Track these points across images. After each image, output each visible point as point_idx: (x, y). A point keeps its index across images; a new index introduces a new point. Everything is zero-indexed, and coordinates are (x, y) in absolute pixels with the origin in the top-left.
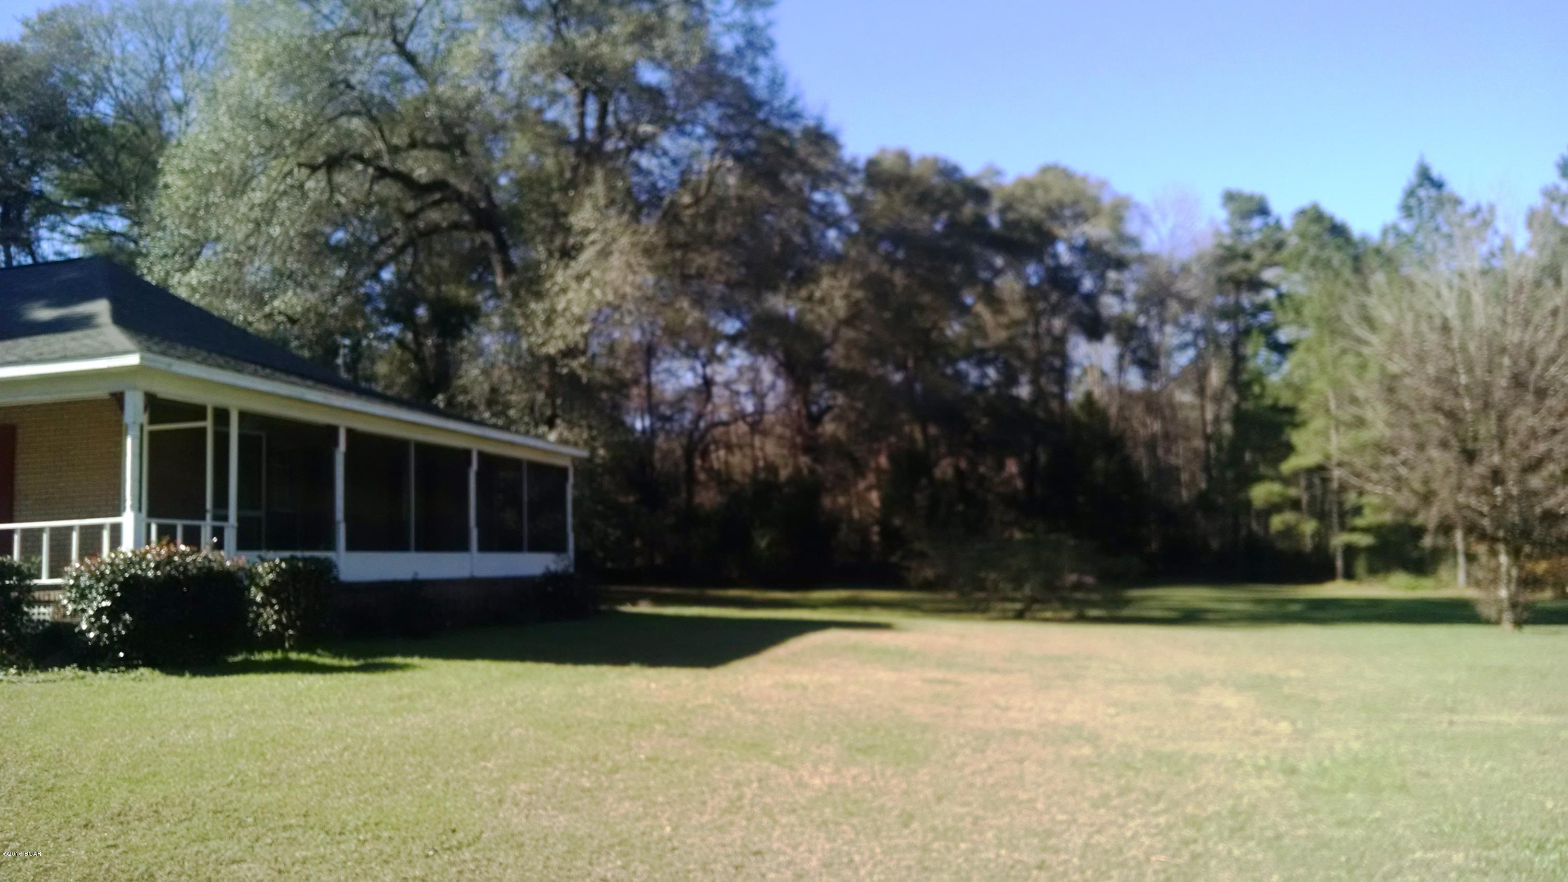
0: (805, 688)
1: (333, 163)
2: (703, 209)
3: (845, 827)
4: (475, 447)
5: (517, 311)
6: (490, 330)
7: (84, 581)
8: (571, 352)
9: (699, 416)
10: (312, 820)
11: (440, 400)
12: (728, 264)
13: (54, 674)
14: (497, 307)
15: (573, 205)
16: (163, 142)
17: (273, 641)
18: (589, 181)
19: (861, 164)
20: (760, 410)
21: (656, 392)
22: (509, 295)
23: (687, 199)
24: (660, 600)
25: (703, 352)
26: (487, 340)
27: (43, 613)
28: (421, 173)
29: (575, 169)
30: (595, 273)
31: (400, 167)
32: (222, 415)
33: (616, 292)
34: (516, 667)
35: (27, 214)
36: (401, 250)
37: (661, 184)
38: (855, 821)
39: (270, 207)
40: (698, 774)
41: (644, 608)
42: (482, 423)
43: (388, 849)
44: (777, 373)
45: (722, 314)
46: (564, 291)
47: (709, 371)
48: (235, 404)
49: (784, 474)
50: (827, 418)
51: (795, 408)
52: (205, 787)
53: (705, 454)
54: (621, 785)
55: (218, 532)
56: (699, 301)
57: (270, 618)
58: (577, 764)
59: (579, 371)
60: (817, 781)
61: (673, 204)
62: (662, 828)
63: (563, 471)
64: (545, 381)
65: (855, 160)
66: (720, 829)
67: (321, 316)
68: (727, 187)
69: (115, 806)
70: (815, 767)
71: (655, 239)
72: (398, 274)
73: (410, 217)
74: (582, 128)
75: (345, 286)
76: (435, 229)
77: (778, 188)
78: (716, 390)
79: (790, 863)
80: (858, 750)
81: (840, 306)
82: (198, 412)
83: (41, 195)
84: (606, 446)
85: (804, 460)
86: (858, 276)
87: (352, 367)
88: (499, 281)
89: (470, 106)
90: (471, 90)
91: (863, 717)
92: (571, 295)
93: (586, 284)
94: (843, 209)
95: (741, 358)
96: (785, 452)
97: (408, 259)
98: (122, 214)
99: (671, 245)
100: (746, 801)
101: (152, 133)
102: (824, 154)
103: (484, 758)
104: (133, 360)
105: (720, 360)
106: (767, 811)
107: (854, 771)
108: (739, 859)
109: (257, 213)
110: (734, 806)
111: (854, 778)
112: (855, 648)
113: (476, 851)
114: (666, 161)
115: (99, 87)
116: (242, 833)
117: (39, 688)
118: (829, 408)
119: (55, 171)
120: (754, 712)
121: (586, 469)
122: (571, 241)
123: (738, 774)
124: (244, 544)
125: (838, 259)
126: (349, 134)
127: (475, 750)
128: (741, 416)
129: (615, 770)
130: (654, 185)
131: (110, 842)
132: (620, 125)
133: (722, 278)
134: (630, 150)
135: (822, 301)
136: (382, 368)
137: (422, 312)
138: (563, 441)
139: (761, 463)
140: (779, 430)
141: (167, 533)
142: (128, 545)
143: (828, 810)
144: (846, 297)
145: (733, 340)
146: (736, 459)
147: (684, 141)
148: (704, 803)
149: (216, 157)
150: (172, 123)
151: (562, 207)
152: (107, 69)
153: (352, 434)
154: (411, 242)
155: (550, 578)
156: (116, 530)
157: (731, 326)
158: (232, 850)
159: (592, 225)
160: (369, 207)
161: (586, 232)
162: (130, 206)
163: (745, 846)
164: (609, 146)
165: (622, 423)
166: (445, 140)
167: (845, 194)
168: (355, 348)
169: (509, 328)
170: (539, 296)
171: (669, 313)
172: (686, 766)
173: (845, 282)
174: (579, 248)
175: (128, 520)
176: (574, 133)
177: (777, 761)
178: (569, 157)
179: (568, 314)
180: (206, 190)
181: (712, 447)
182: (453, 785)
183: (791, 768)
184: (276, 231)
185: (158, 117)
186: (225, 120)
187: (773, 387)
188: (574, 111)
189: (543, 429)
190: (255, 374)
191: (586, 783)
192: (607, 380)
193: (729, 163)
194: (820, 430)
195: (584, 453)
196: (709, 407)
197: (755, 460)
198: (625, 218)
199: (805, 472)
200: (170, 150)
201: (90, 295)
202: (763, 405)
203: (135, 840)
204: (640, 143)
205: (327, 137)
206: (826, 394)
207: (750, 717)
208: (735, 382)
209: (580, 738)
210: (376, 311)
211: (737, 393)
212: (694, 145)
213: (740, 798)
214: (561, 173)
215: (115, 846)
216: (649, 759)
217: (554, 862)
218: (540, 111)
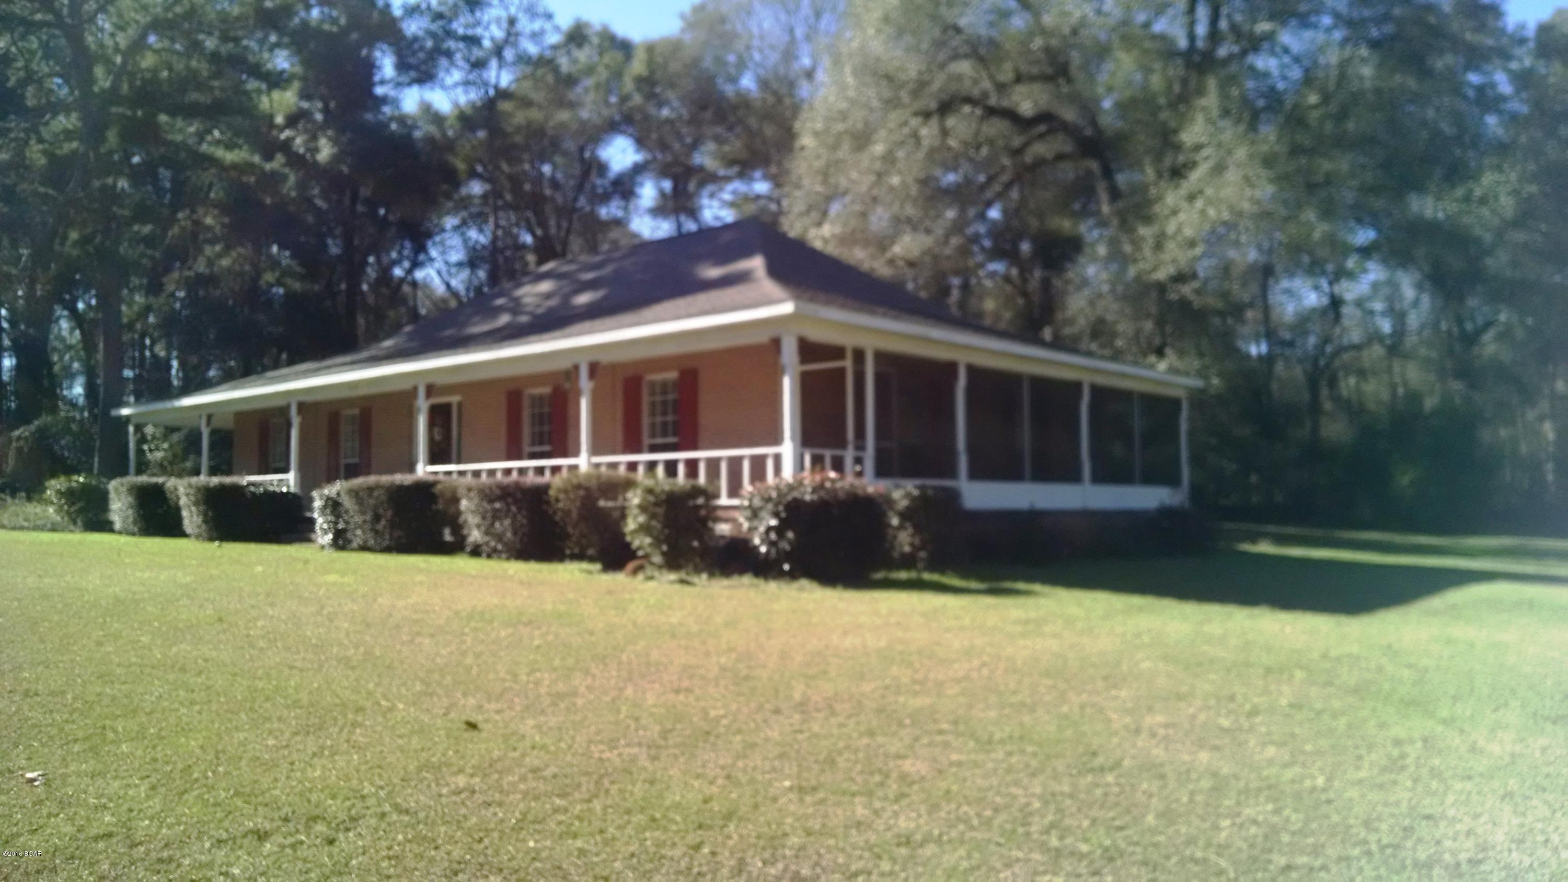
0: (1472, 645)
1: (946, 107)
2: (1333, 108)
3: (1535, 802)
4: (1087, 379)
5: (1124, 238)
6: (1095, 259)
7: (757, 502)
8: (1180, 278)
9: (1326, 340)
10: (962, 728)
11: (1047, 334)
12: (1363, 167)
13: (735, 580)
14: (1101, 236)
15: (1183, 120)
16: (796, 109)
17: (908, 562)
18: (1201, 92)
19: (1531, 31)
20: (1399, 332)
21: (1274, 315)
22: (1115, 222)
23: (1313, 99)
24: (1281, 540)
25: (1330, 267)
26: (1091, 270)
27: (723, 529)
28: (1026, 108)
29: (1184, 82)
30: (1209, 191)
31: (1005, 103)
32: (859, 355)
33: (1231, 209)
34: (1137, 600)
35: (692, 186)
36: (1008, 186)
37: (1281, 86)
38: (1549, 797)
39: (889, 158)
40: (1350, 726)
41: (1265, 548)
42: (1089, 354)
43: (1034, 763)
44: (1419, 287)
45: (1352, 224)
46: (1175, 212)
47: (1337, 289)
48: (870, 344)
49: (1429, 403)
50: (1488, 337)
51: (1444, 326)
52: (867, 687)
53: (1333, 383)
54: (1263, 729)
55: (858, 461)
56: (1328, 212)
57: (905, 540)
58: (1212, 702)
59: (1192, 297)
60: (1496, 749)
61: (1296, 106)
62: (1313, 778)
63: (1175, 404)
64: (1154, 310)
65: (1522, 26)
66: (1381, 786)
67: (936, 258)
68: (1361, 78)
69: (797, 696)
70: (1493, 731)
71: (1277, 148)
72: (1005, 212)
73: (1017, 152)
74: (1192, 37)
75: (958, 227)
76: (1040, 163)
77: (1425, 73)
78: (1346, 310)
79: (1469, 833)
80: (1546, 719)
81: (1507, 204)
82: (837, 352)
83: (701, 169)
84: (1220, 375)
85: (1457, 386)
86: (1532, 167)
87: (962, 304)
88: (1106, 209)
89: (1075, 32)
90: (1077, 14)
91: (1549, 682)
92: (1182, 216)
93: (1199, 204)
94: (1505, 87)
95: (1375, 272)
96: (1432, 377)
97: (1015, 194)
98: (766, 177)
99: (1295, 151)
100: (1409, 761)
101: (787, 101)
102: (1482, 28)
103: (1115, 686)
104: (787, 308)
105: (1351, 275)
106: (1435, 773)
107: (1542, 742)
108: (1407, 822)
109: (878, 165)
110: (1395, 765)
111: (1544, 750)
112: (1531, 604)
113: (1119, 776)
114: (1286, 59)
115: (741, 65)
116: (903, 732)
117: (726, 592)
118: (1488, 325)
119: (711, 146)
120: (1409, 666)
121: (1199, 400)
122: (1181, 158)
123: (1398, 731)
124: (882, 471)
125: (1503, 149)
126: (959, 78)
127: (1105, 678)
128: (1375, 337)
129: (1254, 712)
130: (1273, 89)
131: (797, 727)
132: (1234, 28)
133: (1354, 183)
134: (1244, 53)
135: (1483, 201)
136: (989, 305)
137: (1025, 247)
138: (1172, 370)
139: (1401, 391)
140: (1423, 351)
141: (817, 461)
142: (788, 472)
143: (1511, 781)
144: (1515, 192)
145: (1366, 252)
146: (1370, 387)
147: (1308, 34)
148: (1360, 758)
149: (844, 116)
150: (804, 89)
151: (1173, 124)
152: (748, 48)
153: (973, 371)
154: (1018, 178)
155: (1165, 513)
156: (777, 458)
157: (1364, 236)
158: (895, 747)
159: (1204, 139)
160: (978, 147)
161: (1198, 148)
162: (773, 169)
163: (1412, 808)
164: (1222, 52)
165: (1237, 350)
166: (1049, 71)
167: (1509, 72)
168: (965, 287)
169: (1117, 257)
170: (1148, 219)
171: (1292, 228)
172: (1335, 715)
173: (1513, 176)
174: (1191, 165)
175: (787, 449)
176: (1183, 43)
177: (1444, 722)
178: (1177, 70)
179: (1180, 239)
180: (835, 147)
181: (1341, 374)
182: (1088, 710)
183: (1462, 731)
184: (895, 180)
185: (792, 85)
186: (850, 80)
187: (1416, 303)
188: (1182, 20)
189: (1152, 359)
190: (885, 315)
191: (1225, 723)
192: (1220, 305)
193: (1364, 51)
194: (1476, 350)
195: (1198, 383)
196: (1337, 331)
197: (1394, 387)
198: (1242, 128)
199: (1458, 400)
200: (804, 115)
201: (747, 253)
202: (1403, 324)
203: (816, 728)
204: (1254, 44)
205: (937, 84)
206: (1486, 309)
207: (1406, 672)
208: (1369, 299)
209: (1212, 676)
210: (983, 249)
211: (1371, 313)
212: (1321, 37)
213: (1403, 756)
214: (1170, 87)
215: (801, 732)
216: (1291, 706)
217: (1199, 798)
218: (1147, 25)
